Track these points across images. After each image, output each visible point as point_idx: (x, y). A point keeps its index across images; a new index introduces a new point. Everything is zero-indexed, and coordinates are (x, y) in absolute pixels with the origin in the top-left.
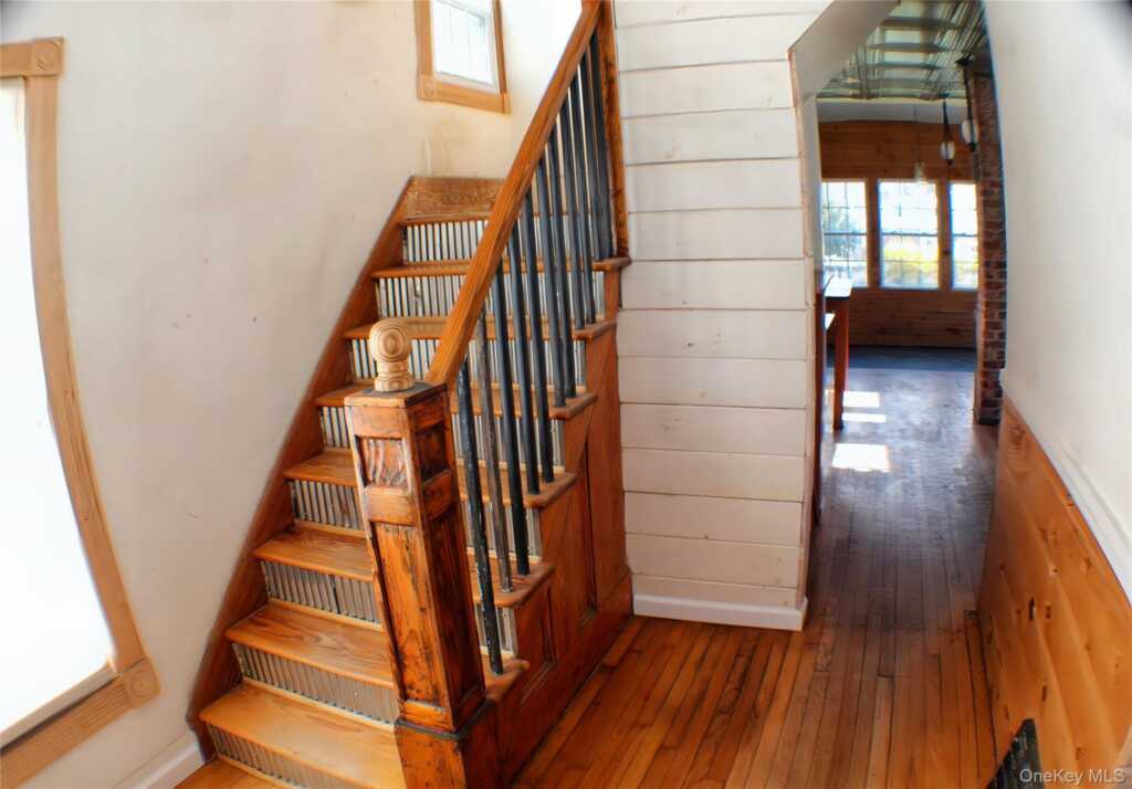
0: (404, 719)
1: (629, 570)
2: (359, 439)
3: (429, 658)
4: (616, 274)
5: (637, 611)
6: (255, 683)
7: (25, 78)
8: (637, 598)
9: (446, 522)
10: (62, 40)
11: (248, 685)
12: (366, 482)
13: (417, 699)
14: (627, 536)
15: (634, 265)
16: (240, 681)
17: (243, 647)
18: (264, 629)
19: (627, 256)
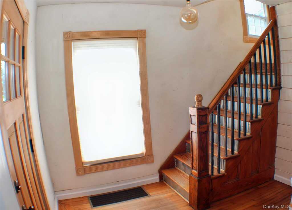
0: (192, 173)
1: (274, 167)
2: (191, 115)
3: (197, 161)
4: (278, 90)
5: (275, 178)
6: (177, 168)
7: (137, 38)
8: (275, 175)
9: (205, 134)
10: (145, 30)
11: (175, 168)
12: (191, 123)
13: (194, 169)
14: (276, 158)
15: (282, 89)
16: (174, 167)
17: (176, 159)
18: (182, 157)
19: (281, 86)
